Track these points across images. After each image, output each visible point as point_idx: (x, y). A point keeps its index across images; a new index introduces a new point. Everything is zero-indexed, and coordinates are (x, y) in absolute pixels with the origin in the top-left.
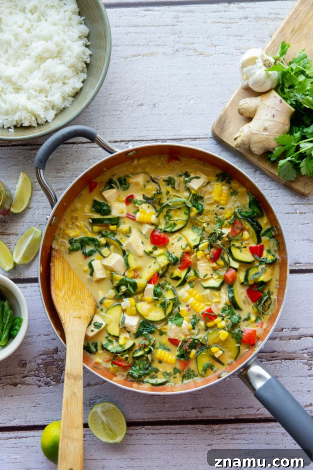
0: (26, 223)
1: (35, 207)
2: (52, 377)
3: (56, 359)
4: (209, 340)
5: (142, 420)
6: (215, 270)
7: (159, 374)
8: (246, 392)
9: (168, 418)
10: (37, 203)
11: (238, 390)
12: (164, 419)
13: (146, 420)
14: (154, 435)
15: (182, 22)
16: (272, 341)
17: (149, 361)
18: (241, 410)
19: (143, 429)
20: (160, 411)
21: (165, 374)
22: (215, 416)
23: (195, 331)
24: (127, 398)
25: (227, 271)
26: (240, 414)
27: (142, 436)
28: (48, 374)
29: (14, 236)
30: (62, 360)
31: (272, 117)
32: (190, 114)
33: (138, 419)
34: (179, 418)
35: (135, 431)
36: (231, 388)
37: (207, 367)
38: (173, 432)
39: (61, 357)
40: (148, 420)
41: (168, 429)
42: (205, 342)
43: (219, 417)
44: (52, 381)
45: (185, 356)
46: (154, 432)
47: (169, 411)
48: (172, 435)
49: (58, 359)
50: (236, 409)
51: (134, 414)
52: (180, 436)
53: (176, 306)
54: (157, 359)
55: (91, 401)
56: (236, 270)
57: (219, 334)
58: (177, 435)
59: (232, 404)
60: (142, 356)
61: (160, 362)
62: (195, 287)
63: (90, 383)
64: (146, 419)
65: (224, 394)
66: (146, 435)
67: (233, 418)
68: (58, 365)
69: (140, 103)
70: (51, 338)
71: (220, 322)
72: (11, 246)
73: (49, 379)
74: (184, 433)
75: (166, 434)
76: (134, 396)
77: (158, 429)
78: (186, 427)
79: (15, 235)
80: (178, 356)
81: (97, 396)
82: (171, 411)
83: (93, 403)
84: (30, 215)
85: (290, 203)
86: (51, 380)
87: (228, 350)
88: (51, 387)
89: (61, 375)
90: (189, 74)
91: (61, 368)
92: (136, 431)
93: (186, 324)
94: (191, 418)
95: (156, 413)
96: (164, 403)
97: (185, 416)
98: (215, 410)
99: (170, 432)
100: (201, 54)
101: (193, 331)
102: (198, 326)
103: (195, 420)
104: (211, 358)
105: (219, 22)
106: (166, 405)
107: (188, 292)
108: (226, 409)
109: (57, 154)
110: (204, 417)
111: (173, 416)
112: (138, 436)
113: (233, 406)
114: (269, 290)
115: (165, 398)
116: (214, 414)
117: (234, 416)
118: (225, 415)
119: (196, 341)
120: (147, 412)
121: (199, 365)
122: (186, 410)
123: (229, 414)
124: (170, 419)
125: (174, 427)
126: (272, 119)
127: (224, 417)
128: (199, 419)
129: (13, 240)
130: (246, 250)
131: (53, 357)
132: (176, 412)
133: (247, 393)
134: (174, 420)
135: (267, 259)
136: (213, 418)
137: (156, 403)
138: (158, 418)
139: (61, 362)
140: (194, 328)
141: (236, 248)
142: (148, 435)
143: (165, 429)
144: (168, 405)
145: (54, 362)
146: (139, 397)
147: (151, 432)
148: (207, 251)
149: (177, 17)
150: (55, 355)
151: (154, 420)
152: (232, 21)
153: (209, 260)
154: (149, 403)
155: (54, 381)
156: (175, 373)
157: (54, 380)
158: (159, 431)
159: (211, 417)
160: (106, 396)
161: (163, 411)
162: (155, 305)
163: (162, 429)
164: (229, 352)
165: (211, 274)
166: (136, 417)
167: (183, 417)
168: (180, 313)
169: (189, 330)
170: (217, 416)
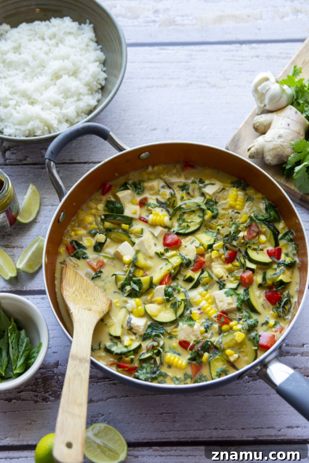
0: (32, 236)
1: (42, 221)
2: (51, 393)
3: (56, 374)
4: (223, 343)
5: (149, 441)
6: (230, 271)
7: (168, 380)
8: (266, 410)
9: (178, 438)
10: (44, 217)
11: (256, 408)
12: (174, 440)
13: (154, 441)
14: (163, 457)
15: (195, 59)
16: (293, 357)
17: (157, 364)
18: (261, 431)
19: (150, 450)
20: (170, 431)
21: (174, 379)
22: (231, 437)
23: (208, 335)
24: (133, 415)
25: (244, 272)
26: (260, 434)
27: (148, 458)
28: (47, 389)
29: (18, 249)
30: (62, 374)
31: (287, 125)
32: (204, 138)
33: (145, 439)
34: (191, 438)
35: (141, 452)
36: (249, 406)
37: (222, 371)
38: (185, 454)
39: (62, 371)
40: (156, 440)
41: (179, 451)
42: (220, 344)
43: (235, 438)
44: (50, 397)
45: (197, 358)
46: (162, 453)
47: (179, 431)
48: (182, 457)
49: (58, 373)
50: (255, 429)
51: (141, 433)
52: (192, 458)
53: (188, 309)
54: (166, 363)
55: (92, 419)
56: (253, 270)
57: (235, 336)
58: (189, 457)
59: (250, 424)
60: (150, 358)
61: (170, 366)
62: (209, 291)
63: (93, 399)
64: (154, 439)
65: (241, 412)
66: (154, 457)
67: (252, 439)
68: (58, 380)
69: (153, 128)
70: (52, 352)
71: (236, 325)
72: (15, 259)
73: (47, 395)
74: (197, 455)
75: (176, 456)
76: (141, 414)
77: (167, 451)
78: (199, 449)
79: (20, 248)
80: (189, 359)
81: (100, 414)
82: (182, 431)
83: (95, 421)
84: (37, 229)
85: (307, 220)
86: (50, 395)
87: (244, 354)
88: (49, 403)
89: (60, 390)
90: (202, 103)
91: (61, 383)
92: (143, 452)
93: (198, 326)
94: (205, 438)
95: (166, 433)
96: (174, 421)
97: (197, 436)
98: (231, 430)
99: (181, 454)
100: (214, 86)
101: (206, 334)
102: (211, 329)
103: (209, 441)
104: (225, 362)
105: (231, 60)
106: (176, 424)
107: (200, 294)
108: (243, 429)
109: (68, 172)
110: (219, 438)
111: (184, 436)
112: (145, 458)
113: (251, 426)
114: (289, 292)
115: (176, 416)
116: (230, 435)
117: (253, 437)
118: (243, 436)
119: (209, 343)
120: (155, 432)
121: (212, 369)
122: (199, 430)
123: (247, 435)
124: (180, 439)
125: (185, 448)
126: (287, 127)
127: (242, 438)
128: (213, 439)
129: (17, 253)
130: (264, 253)
131: (53, 372)
132: (187, 432)
133: (267, 412)
134: (185, 441)
135: (285, 261)
136: (228, 439)
137: (165, 422)
138: (168, 438)
139: (62, 377)
140: (206, 332)
141: (252, 250)
142: (156, 456)
143: (175, 450)
144: (178, 424)
145: (54, 376)
146: (147, 414)
147: (159, 454)
148: (222, 251)
149: (191, 55)
150: (55, 369)
151: (163, 440)
152: (244, 59)
153: (223, 261)
154: (158, 421)
155: (53, 397)
156: (186, 379)
157: (53, 395)
158: (169, 453)
159: (227, 438)
160: (110, 414)
161: (173, 431)
162: (165, 306)
163: (172, 450)
164: (245, 356)
165: (226, 276)
166: (143, 437)
167: (196, 438)
168: (191, 315)
169: (202, 334)
170: (233, 437)
